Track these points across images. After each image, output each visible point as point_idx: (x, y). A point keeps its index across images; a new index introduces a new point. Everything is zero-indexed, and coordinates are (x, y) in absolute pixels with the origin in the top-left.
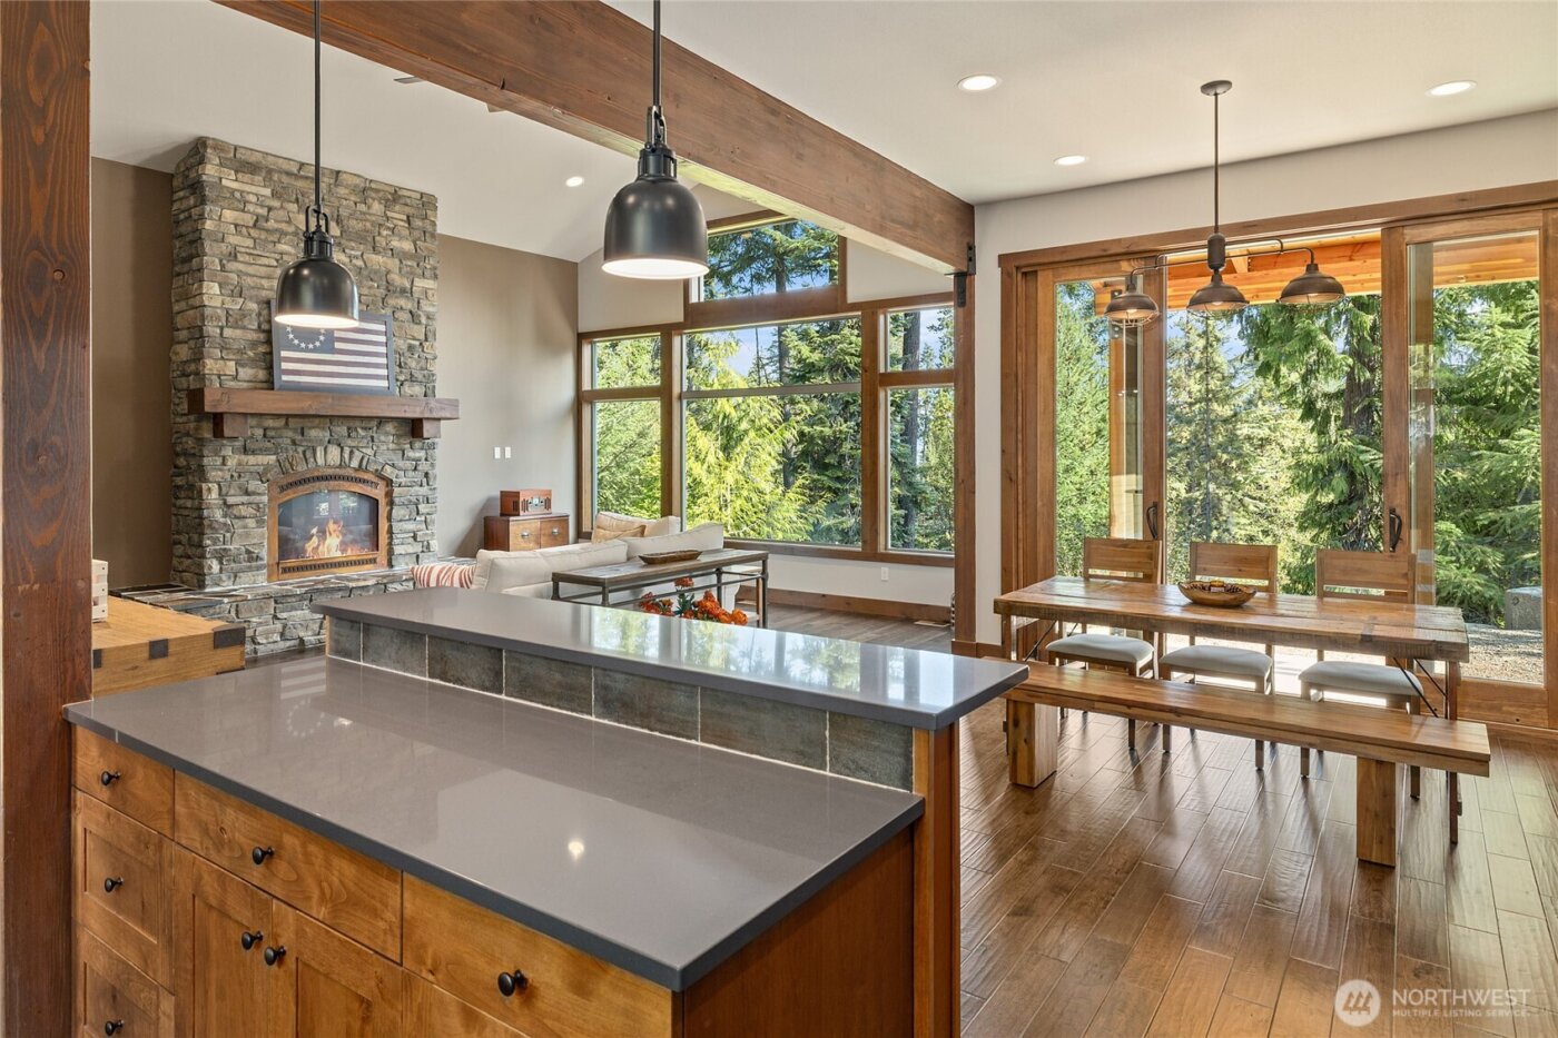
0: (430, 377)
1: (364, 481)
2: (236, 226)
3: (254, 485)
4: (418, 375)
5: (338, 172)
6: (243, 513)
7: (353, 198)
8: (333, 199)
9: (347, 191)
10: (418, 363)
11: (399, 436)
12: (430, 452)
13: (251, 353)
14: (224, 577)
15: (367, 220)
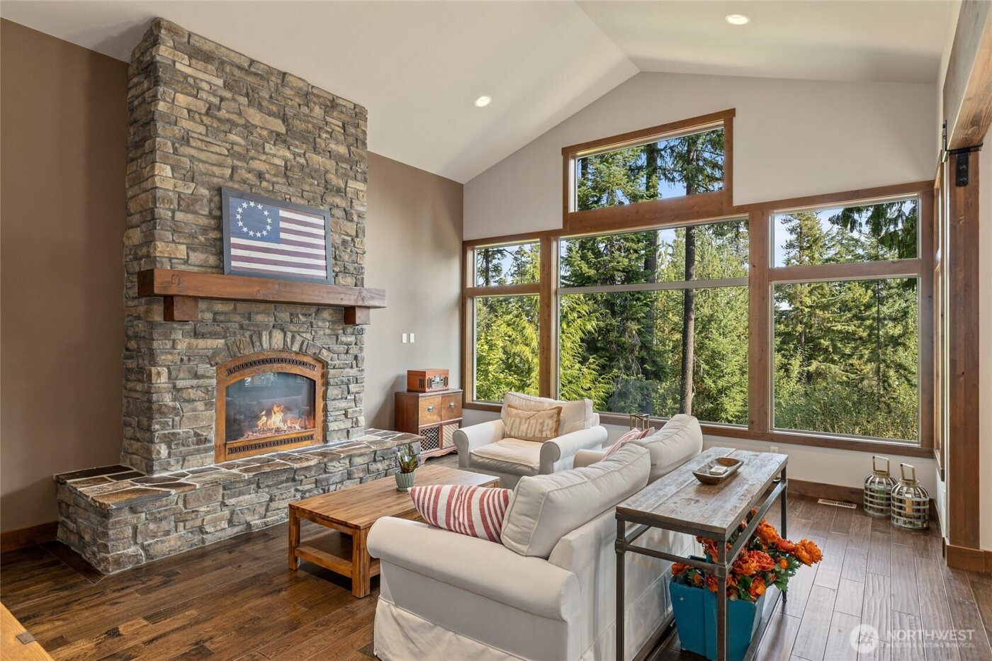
0: (360, 270)
1: (304, 364)
2: (189, 111)
4: (351, 267)
5: (285, 74)
6: (192, 397)
7: (297, 100)
8: (279, 98)
9: (292, 93)
10: (351, 256)
11: (333, 322)
12: (359, 337)
13: (202, 239)
14: (172, 461)
15: (309, 122)
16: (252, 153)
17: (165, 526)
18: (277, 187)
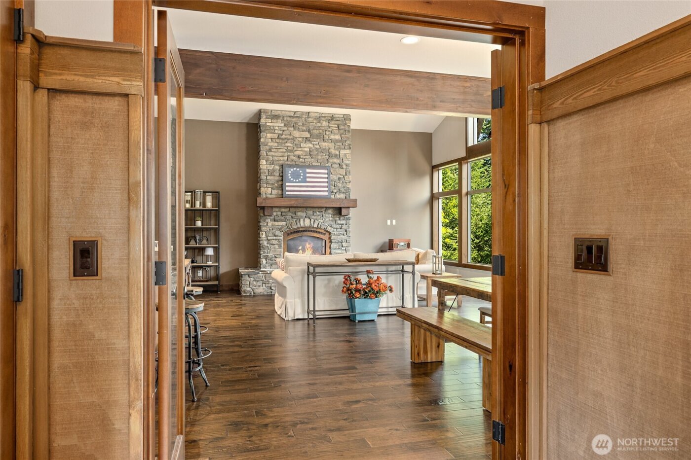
0: (348, 190)
1: (320, 233)
3: (277, 233)
4: (343, 190)
6: (274, 243)
7: (315, 122)
8: (306, 123)
9: (312, 119)
10: (343, 184)
11: (334, 215)
12: (348, 221)
13: (276, 185)
14: (267, 265)
15: (320, 129)
16: (295, 149)
17: (259, 284)
18: (306, 160)
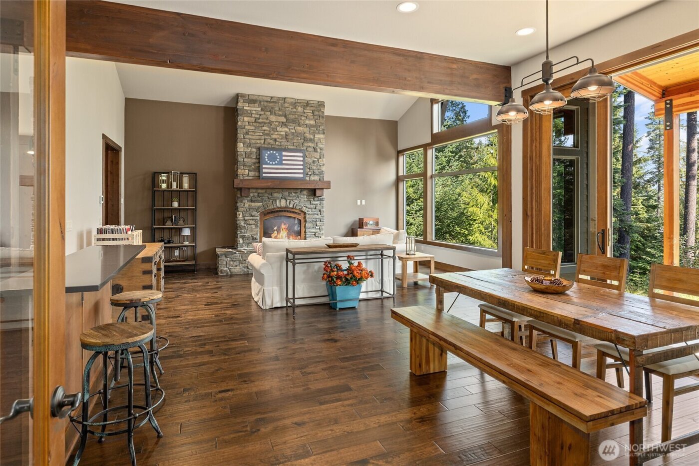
0: (322, 173)
1: (295, 213)
2: (249, 122)
3: (254, 213)
4: (317, 172)
5: (285, 98)
6: (251, 223)
7: (291, 107)
8: (283, 108)
9: (288, 105)
10: (317, 167)
11: (308, 196)
12: (321, 202)
13: (253, 167)
14: (244, 245)
15: (296, 115)
16: (272, 132)
17: (235, 263)
18: (282, 143)
